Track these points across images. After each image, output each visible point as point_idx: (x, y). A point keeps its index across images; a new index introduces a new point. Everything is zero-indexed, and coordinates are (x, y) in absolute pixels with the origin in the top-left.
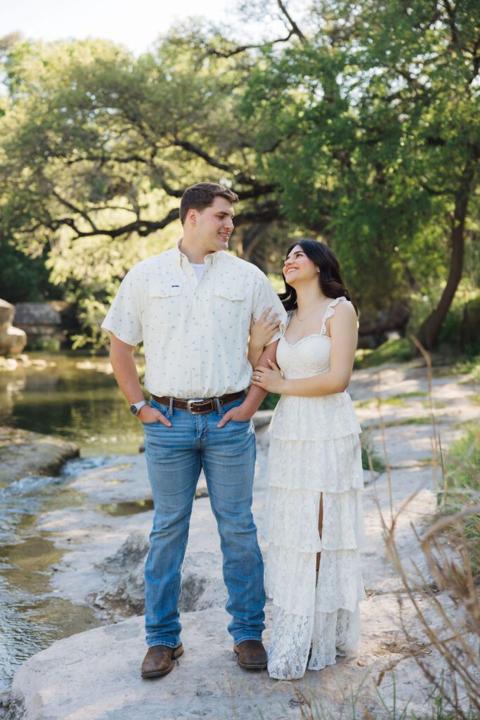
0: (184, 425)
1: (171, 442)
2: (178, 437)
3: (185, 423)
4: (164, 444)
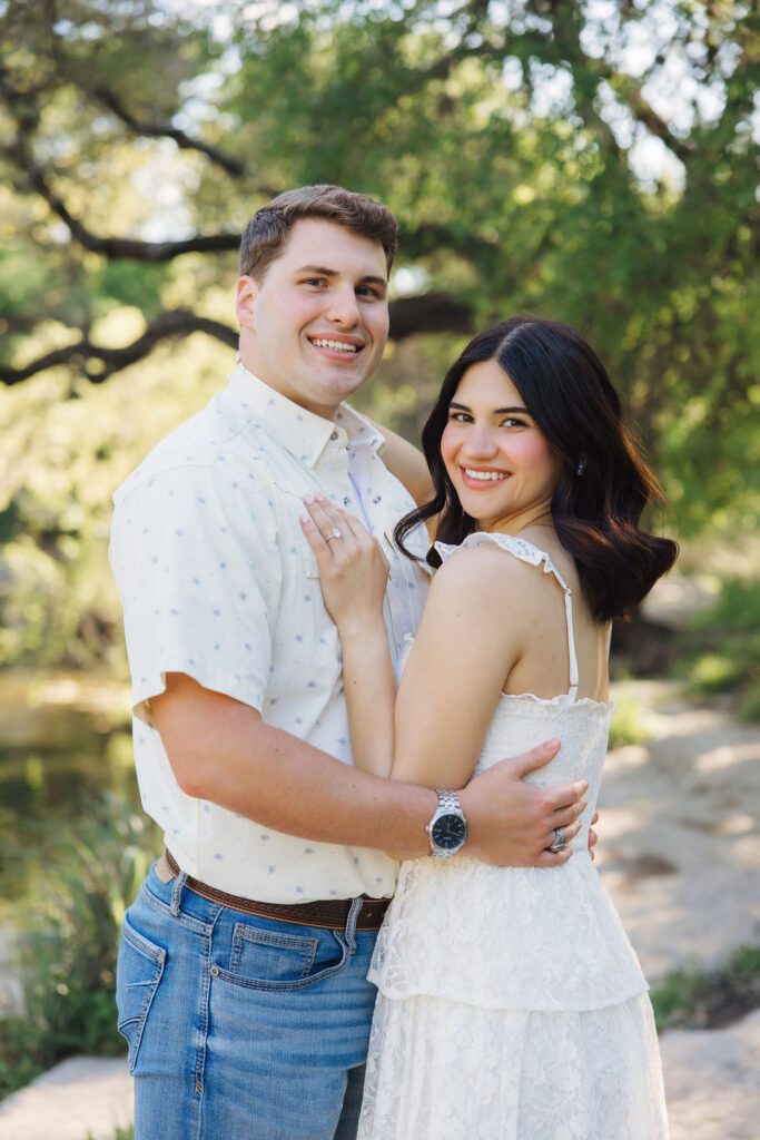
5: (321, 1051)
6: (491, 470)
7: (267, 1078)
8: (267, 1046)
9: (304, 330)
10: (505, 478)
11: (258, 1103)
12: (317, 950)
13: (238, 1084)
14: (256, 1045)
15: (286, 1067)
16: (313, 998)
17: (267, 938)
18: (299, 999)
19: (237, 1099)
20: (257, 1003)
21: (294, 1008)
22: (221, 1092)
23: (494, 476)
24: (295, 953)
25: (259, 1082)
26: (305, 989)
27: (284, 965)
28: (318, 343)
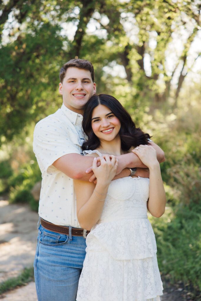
0: (80, 249)
1: (69, 260)
2: (74, 257)
3: (80, 248)
4: (63, 261)
5: (60, 261)
6: (110, 128)
7: (46, 266)
8: (47, 258)
9: (71, 93)
10: (113, 129)
11: (45, 271)
12: (60, 238)
13: (41, 267)
14: (45, 258)
15: (50, 263)
16: (58, 249)
17: (49, 235)
18: (55, 248)
19: (41, 270)
20: (46, 248)
21: (53, 250)
22: (39, 269)
23: (111, 129)
24: (54, 238)
25: (45, 266)
26: (57, 246)
27: (52, 240)
28: (75, 95)
